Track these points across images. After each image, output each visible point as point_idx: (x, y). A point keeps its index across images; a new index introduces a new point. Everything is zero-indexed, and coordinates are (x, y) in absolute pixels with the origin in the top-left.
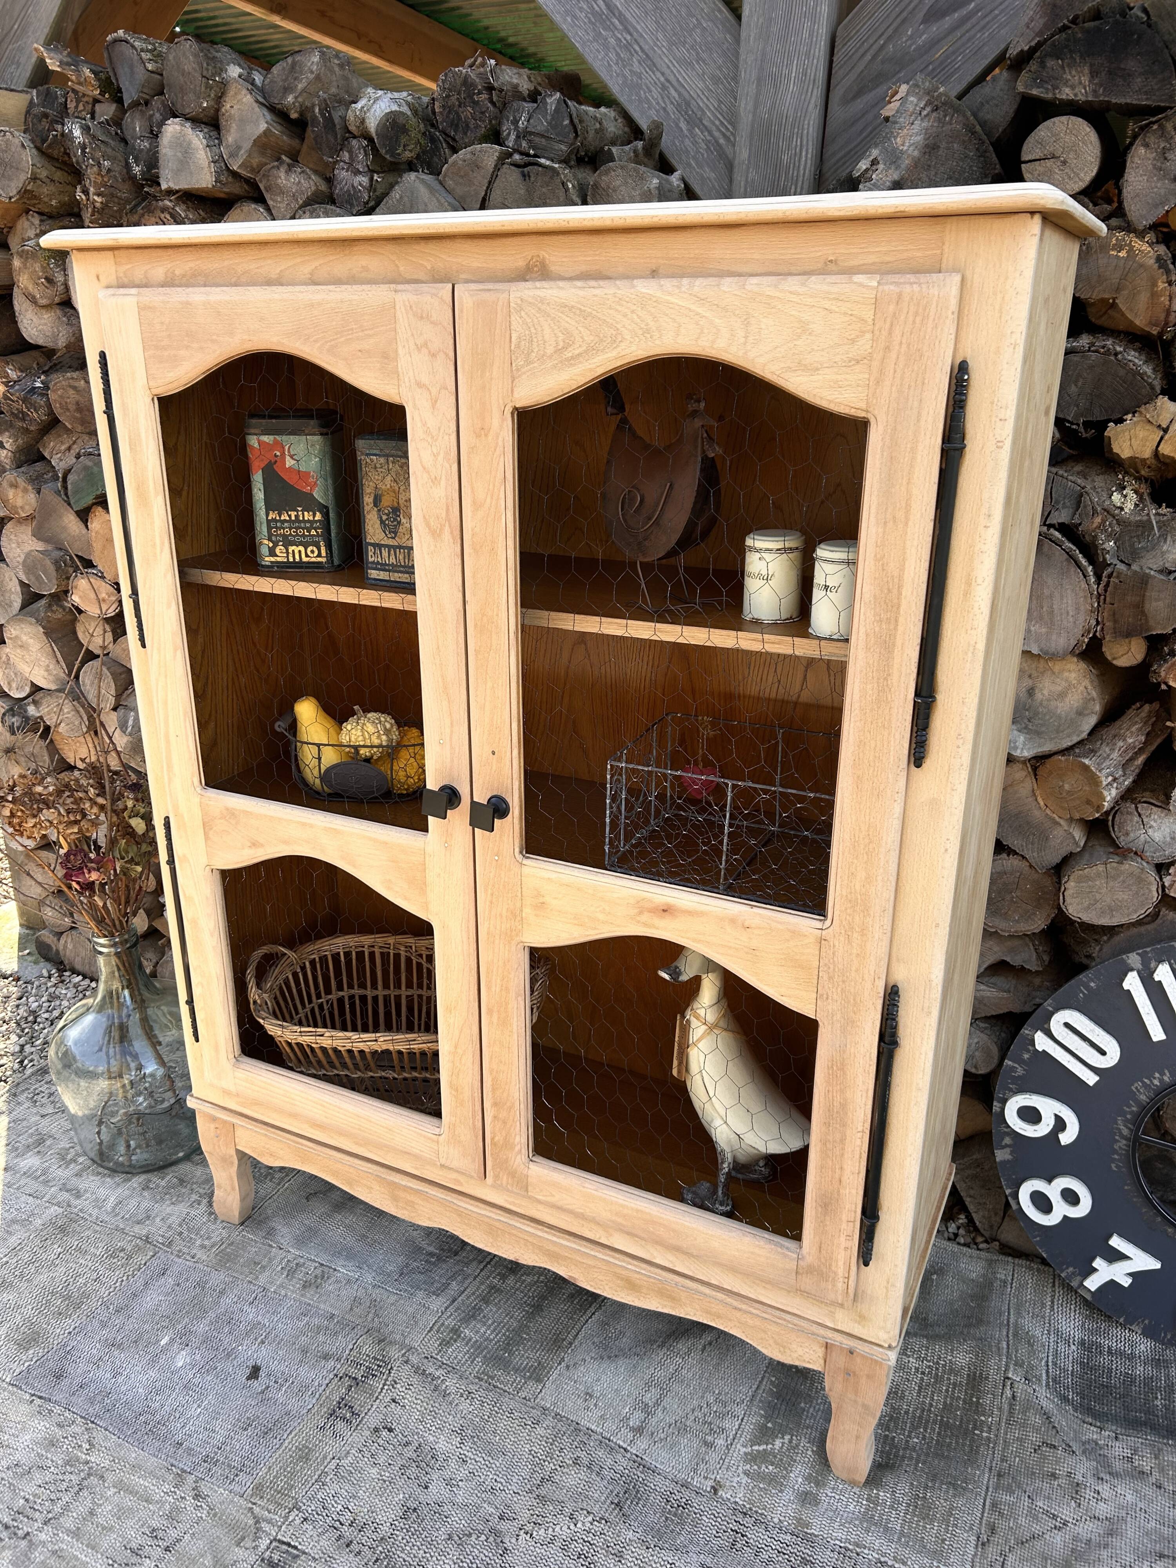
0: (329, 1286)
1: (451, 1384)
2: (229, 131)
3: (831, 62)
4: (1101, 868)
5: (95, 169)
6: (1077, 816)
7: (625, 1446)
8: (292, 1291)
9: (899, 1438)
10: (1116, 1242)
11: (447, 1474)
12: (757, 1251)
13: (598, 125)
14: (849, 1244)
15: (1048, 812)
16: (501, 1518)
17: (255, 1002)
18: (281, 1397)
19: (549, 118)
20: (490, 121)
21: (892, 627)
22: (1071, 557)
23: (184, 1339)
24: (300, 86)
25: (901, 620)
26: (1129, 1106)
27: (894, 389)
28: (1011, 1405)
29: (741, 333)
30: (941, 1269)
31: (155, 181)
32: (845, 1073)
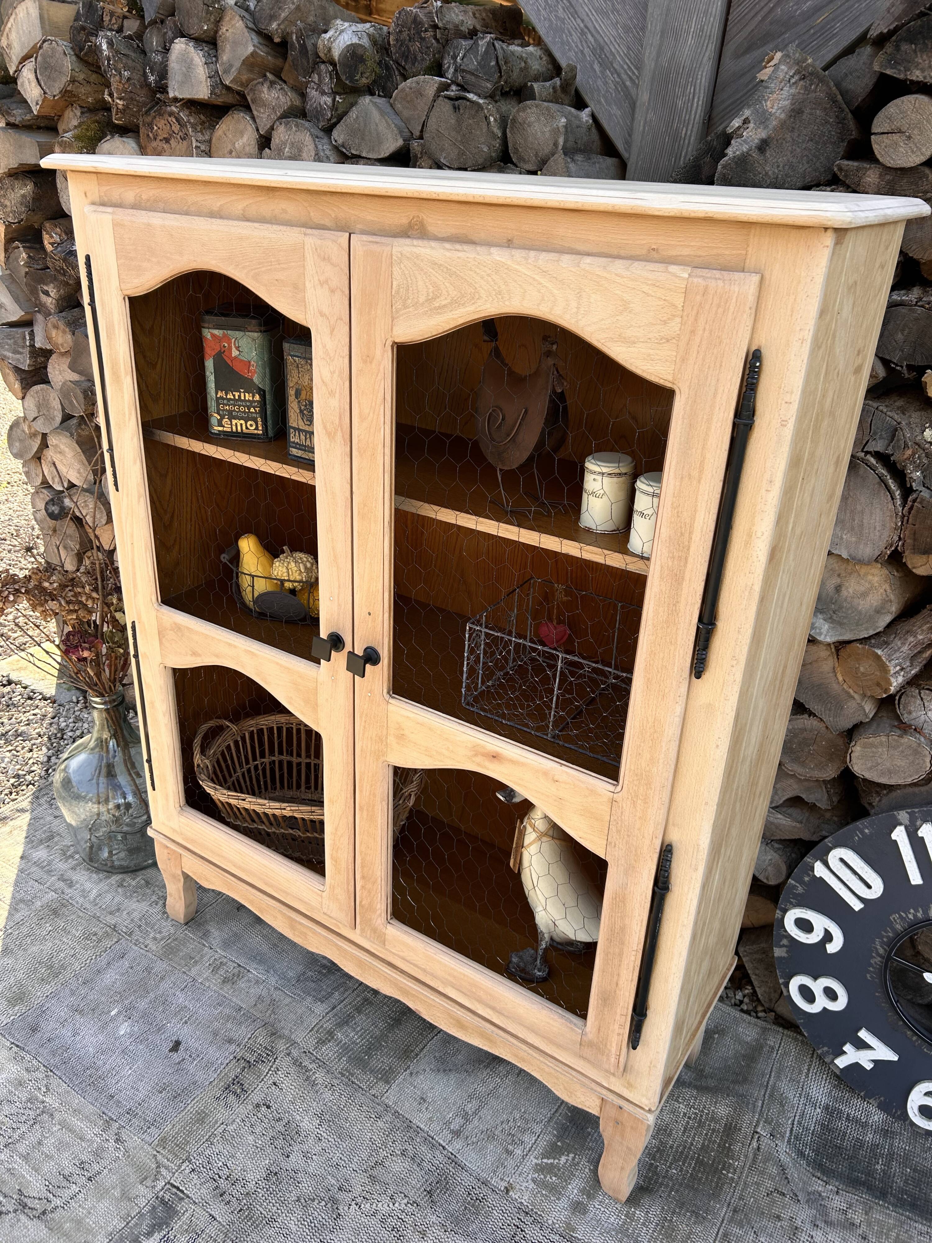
0: (242, 984)
1: (320, 1076)
2: (224, 51)
3: (727, 20)
4: (884, 739)
5: (117, 78)
6: (869, 694)
7: (444, 1144)
8: (214, 984)
9: (662, 1167)
10: (863, 1034)
11: (305, 1147)
12: (551, 1022)
13: (523, 64)
14: (621, 1031)
15: (845, 686)
16: (340, 1189)
17: (198, 766)
18: (192, 1068)
19: (479, 58)
20: (434, 55)
21: (682, 564)
22: (883, 481)
23: (128, 1013)
24: (283, 15)
25: (690, 560)
26: (886, 932)
27: (696, 366)
28: (755, 1155)
29: (574, 304)
30: (723, 1030)
31: (163, 89)
32: (625, 905)
